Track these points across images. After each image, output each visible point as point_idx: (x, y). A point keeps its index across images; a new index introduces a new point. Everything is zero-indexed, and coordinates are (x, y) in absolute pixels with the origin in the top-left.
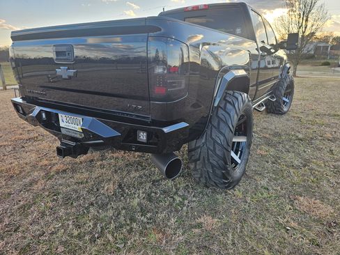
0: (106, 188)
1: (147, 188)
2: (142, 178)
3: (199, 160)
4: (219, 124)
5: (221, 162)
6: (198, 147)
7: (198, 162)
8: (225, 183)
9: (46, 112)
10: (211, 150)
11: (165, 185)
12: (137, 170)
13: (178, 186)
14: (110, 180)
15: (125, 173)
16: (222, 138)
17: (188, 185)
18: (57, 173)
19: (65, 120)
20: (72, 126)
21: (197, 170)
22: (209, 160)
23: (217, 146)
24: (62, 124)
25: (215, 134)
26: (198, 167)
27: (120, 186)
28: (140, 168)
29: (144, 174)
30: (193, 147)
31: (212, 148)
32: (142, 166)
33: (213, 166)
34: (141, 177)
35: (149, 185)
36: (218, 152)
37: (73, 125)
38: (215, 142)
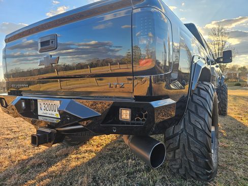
0: (79, 182)
1: (123, 182)
2: (116, 170)
3: (178, 148)
4: (196, 109)
5: (204, 150)
6: (177, 134)
7: (177, 151)
8: (208, 174)
9: (25, 100)
10: (192, 136)
11: (140, 177)
12: (110, 163)
13: (155, 178)
14: (84, 173)
15: (99, 165)
16: (202, 123)
17: (164, 177)
18: (33, 167)
19: (43, 108)
20: (49, 113)
21: (175, 160)
22: (189, 147)
23: (197, 131)
24: (40, 112)
25: (194, 118)
26: (177, 157)
27: (94, 178)
28: (112, 160)
29: (117, 167)
30: (171, 134)
31: (192, 134)
32: (114, 159)
33: (195, 155)
34: (114, 169)
35: (124, 177)
36: (199, 138)
37: (51, 112)
38: (195, 127)
